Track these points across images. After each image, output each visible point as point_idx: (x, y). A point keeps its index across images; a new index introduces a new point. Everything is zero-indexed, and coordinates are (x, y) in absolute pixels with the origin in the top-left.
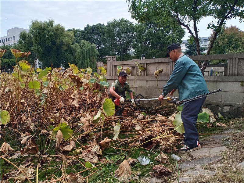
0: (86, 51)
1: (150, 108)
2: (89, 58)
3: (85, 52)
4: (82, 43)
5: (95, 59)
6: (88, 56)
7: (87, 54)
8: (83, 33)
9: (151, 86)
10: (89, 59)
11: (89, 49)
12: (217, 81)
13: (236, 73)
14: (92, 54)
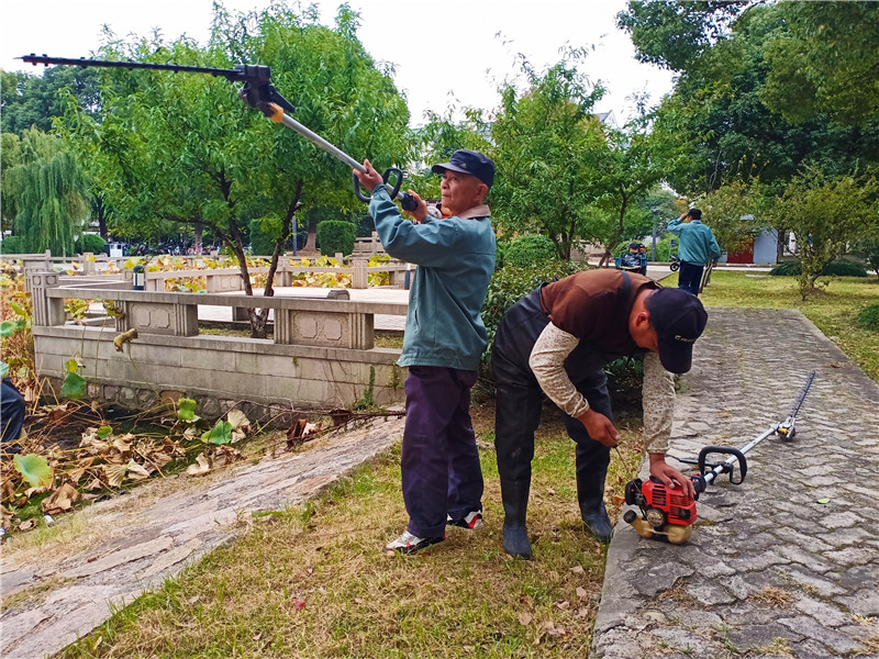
0: (46, 173)
1: (138, 411)
2: (59, 195)
3: (41, 174)
4: (28, 141)
5: (82, 202)
6: (53, 191)
7: (47, 183)
8: (38, 91)
9: (138, 357)
10: (56, 201)
11: (56, 162)
12: (256, 354)
13: (287, 339)
14: (70, 182)
